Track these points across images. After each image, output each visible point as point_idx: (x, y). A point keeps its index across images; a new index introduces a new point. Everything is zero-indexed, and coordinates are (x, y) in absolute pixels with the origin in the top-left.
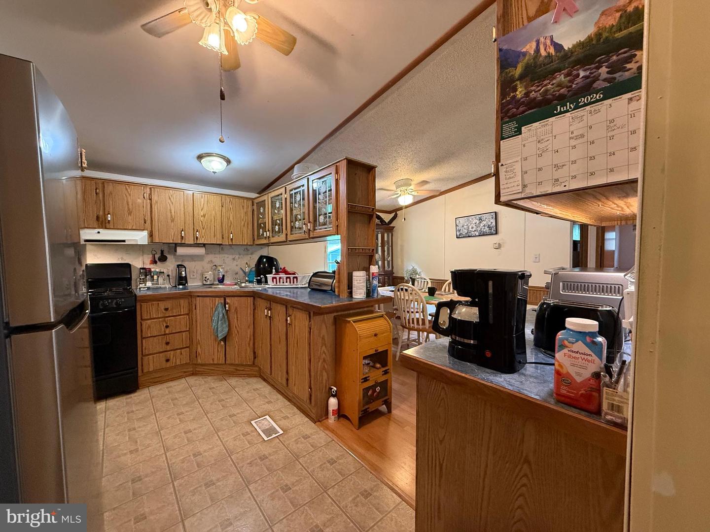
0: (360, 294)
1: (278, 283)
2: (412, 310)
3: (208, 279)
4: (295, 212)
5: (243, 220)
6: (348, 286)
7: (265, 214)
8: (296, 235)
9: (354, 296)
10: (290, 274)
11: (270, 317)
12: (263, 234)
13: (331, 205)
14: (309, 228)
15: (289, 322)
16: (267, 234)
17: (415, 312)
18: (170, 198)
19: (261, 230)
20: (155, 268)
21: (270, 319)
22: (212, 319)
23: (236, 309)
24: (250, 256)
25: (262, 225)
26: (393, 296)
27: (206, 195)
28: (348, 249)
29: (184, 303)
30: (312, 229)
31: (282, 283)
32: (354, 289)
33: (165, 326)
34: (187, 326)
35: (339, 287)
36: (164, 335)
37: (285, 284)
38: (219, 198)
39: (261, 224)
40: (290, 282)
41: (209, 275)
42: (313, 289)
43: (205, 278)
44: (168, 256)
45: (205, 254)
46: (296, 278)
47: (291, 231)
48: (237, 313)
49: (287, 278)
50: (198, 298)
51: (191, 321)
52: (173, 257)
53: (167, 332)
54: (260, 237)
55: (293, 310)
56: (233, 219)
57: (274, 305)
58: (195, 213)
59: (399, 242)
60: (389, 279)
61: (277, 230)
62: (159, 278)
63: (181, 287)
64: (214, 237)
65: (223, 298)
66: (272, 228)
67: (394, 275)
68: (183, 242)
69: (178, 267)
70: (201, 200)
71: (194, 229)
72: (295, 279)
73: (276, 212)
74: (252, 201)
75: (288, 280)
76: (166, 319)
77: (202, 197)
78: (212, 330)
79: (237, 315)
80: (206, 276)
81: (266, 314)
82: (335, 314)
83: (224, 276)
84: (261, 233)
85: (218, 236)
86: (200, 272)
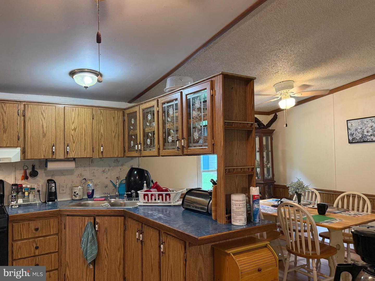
0: (240, 220)
1: (150, 201)
2: (299, 228)
3: (77, 194)
4: (167, 126)
5: (114, 132)
6: (226, 211)
7: (136, 125)
8: (169, 150)
9: (234, 223)
10: (163, 191)
11: (142, 241)
12: (134, 146)
13: (206, 121)
14: (183, 144)
15: (162, 250)
16: (138, 147)
17: (302, 231)
18: (42, 114)
19: (132, 142)
20: (26, 184)
21: (142, 244)
22: (81, 240)
23: (106, 229)
24: (121, 167)
25: (133, 137)
26: (276, 214)
27: (77, 108)
28: (226, 170)
29: (53, 222)
30: (185, 146)
31: (153, 201)
32: (233, 215)
33: (35, 247)
34: (56, 247)
35: (216, 211)
36: (34, 256)
37: (157, 201)
38: (89, 111)
39: (132, 135)
40: (162, 200)
41: (79, 190)
42: (186, 209)
43: (75, 192)
44: (39, 171)
45: (75, 167)
46: (169, 195)
47: (164, 145)
48: (106, 234)
49: (159, 195)
50: (68, 217)
51: (60, 240)
52: (43, 171)
53: (37, 254)
54: (131, 149)
55: (167, 237)
56: (104, 131)
57: (146, 228)
58: (66, 127)
59: (280, 146)
60: (269, 188)
61: (149, 143)
62: (30, 195)
63: (50, 203)
64: (85, 151)
65: (92, 218)
66: (144, 140)
67: (275, 183)
68: (54, 157)
69: (48, 183)
70: (72, 114)
71: (64, 143)
72: (168, 197)
73: (148, 124)
74: (123, 111)
75: (161, 197)
76: (36, 240)
77: (73, 110)
78: (81, 253)
79: (107, 236)
80: (75, 191)
81: (137, 237)
82: (213, 244)
83: (93, 190)
84: (132, 145)
85: (89, 150)
86: (69, 186)
